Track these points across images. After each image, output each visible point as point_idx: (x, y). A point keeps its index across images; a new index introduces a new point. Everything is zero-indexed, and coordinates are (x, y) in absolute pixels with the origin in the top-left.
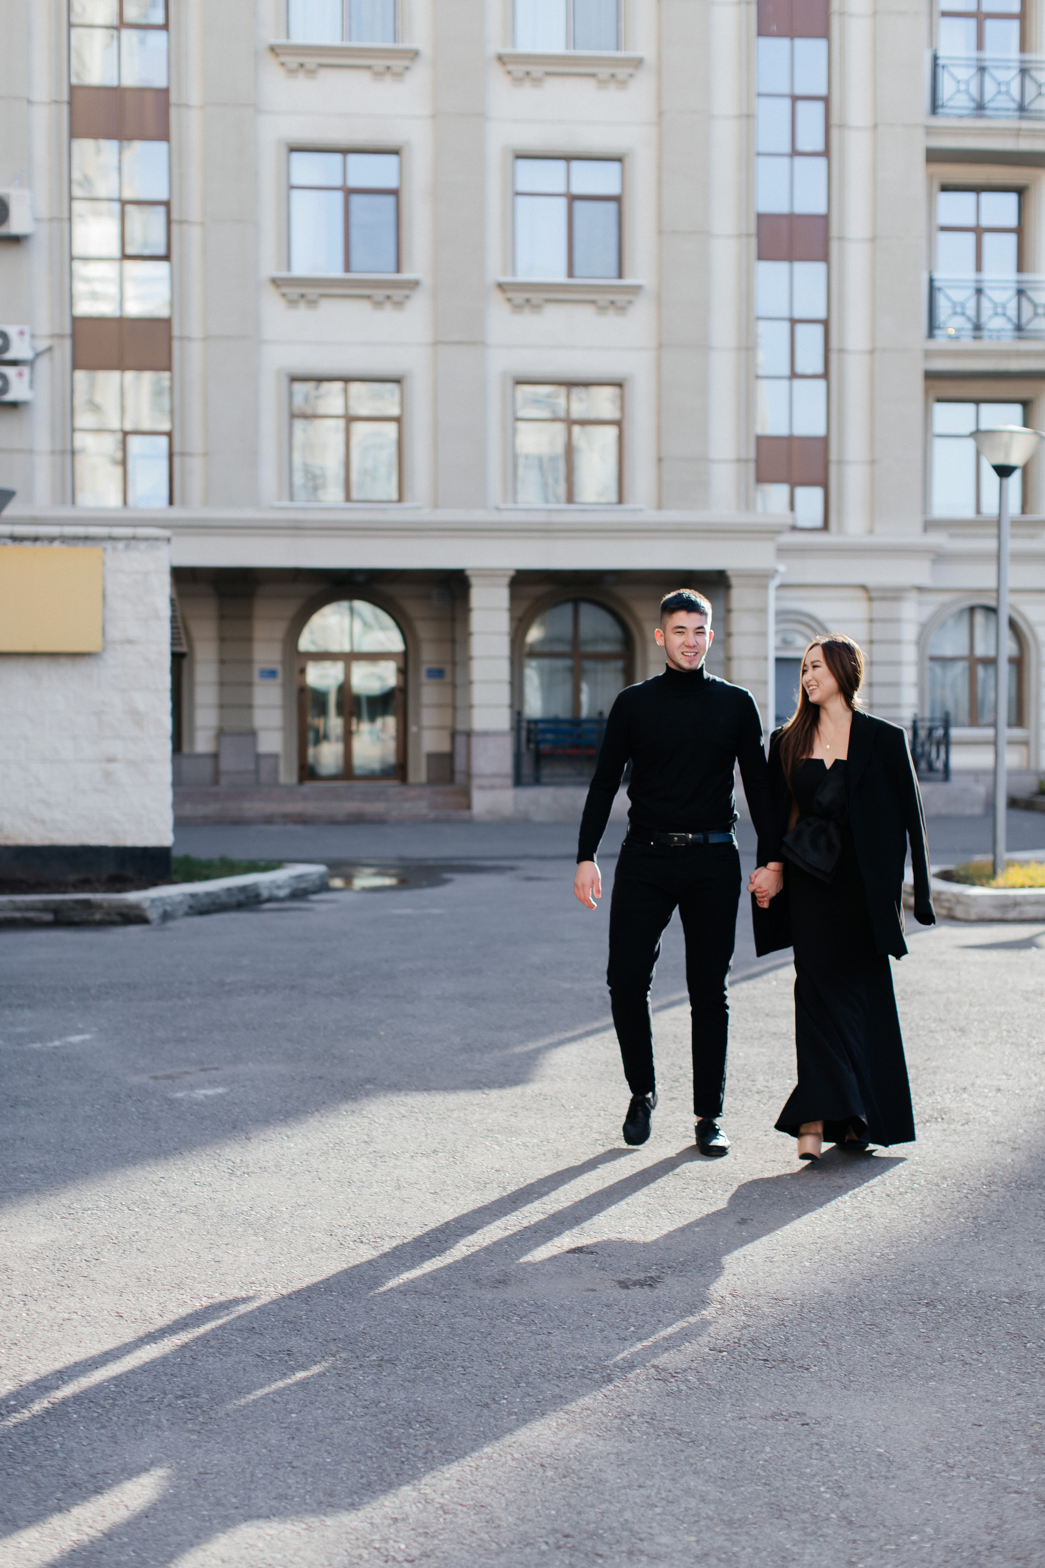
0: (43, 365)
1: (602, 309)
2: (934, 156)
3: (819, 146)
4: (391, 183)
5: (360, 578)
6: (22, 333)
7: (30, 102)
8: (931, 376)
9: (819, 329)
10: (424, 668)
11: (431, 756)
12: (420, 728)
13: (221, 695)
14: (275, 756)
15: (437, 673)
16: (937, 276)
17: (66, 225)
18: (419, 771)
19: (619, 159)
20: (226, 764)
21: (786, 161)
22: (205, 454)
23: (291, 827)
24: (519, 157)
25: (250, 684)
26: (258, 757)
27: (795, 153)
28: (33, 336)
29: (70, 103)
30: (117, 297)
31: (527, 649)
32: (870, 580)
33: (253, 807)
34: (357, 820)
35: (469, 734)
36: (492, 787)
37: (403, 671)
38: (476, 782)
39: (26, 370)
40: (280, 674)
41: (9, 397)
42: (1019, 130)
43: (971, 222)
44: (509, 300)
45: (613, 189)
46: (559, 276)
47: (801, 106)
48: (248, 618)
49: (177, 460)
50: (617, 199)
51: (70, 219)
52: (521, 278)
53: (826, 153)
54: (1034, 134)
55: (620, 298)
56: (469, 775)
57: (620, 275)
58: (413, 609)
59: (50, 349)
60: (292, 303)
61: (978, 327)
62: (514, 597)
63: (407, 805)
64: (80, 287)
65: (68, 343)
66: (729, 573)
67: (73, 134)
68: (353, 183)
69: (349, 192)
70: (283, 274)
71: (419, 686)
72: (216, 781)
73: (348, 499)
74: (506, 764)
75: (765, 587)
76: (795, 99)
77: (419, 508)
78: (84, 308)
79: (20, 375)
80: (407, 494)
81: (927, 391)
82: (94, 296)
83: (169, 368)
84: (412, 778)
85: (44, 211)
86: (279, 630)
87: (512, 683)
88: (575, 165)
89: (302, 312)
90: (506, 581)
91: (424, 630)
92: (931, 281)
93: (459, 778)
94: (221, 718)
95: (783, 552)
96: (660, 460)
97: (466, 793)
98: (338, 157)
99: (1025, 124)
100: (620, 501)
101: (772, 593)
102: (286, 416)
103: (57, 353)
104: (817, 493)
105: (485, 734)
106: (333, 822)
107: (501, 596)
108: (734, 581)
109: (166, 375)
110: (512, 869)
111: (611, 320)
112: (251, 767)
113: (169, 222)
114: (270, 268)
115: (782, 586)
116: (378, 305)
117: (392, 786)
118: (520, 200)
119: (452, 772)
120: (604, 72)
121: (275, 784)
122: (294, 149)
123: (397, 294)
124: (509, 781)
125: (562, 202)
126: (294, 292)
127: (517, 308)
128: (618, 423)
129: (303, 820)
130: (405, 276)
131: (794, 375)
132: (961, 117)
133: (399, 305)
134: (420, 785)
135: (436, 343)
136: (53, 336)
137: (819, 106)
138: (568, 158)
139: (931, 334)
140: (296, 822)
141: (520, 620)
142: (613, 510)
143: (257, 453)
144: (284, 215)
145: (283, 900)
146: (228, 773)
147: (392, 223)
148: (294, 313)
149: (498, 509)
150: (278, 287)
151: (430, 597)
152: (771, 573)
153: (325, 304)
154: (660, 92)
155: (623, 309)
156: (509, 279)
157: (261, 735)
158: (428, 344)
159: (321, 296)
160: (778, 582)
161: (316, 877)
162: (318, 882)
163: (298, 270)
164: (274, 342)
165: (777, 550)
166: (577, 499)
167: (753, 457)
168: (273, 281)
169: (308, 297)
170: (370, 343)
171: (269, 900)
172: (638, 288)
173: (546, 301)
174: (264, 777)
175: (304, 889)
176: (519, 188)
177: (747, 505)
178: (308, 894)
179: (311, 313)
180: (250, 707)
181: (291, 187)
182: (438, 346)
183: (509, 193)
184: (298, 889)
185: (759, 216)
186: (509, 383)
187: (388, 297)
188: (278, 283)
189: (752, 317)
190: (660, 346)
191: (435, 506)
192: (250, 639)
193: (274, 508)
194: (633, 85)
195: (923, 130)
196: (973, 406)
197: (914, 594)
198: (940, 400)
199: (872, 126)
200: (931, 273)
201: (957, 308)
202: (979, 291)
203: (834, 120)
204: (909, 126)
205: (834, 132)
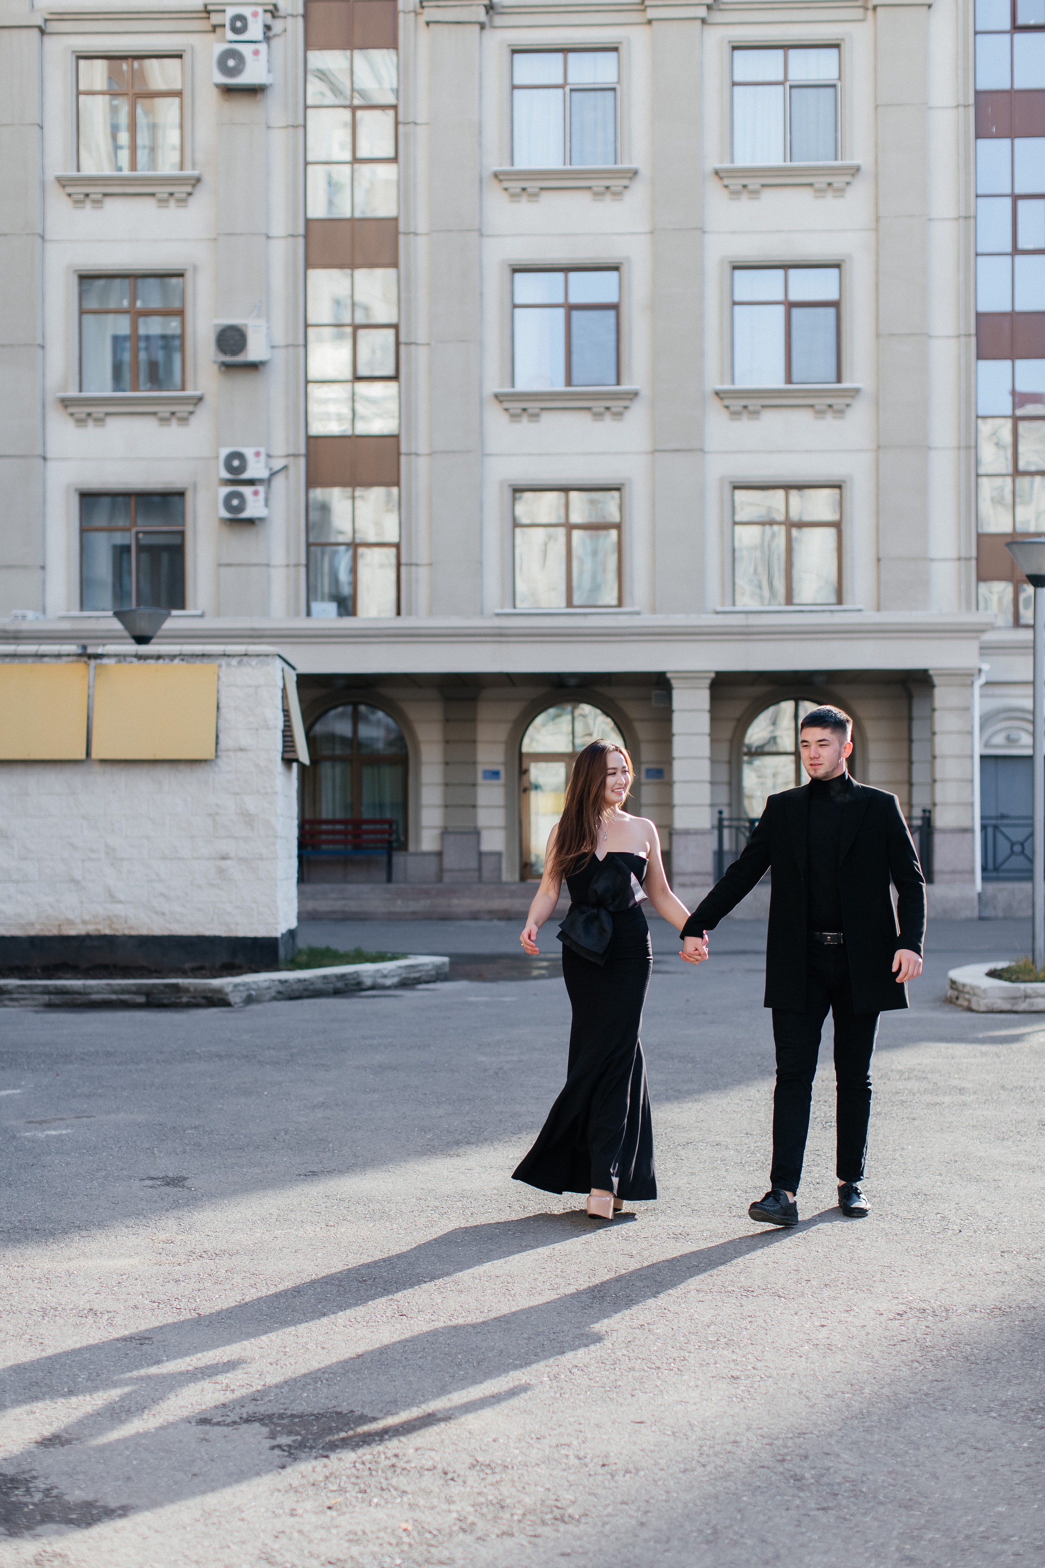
0: (279, 483)
1: (820, 413)
3: (1042, 244)
4: (613, 298)
5: (573, 682)
6: (257, 454)
7: (268, 237)
10: (644, 768)
13: (446, 795)
14: (499, 854)
15: (659, 773)
17: (301, 350)
19: (838, 266)
20: (448, 863)
21: (1008, 259)
22: (430, 564)
23: (496, 923)
24: (735, 268)
25: (475, 785)
26: (480, 854)
27: (1016, 251)
28: (269, 456)
29: (306, 237)
30: (350, 416)
31: (745, 750)
33: (461, 904)
36: (694, 885)
38: (677, 880)
39: (261, 489)
40: (503, 775)
41: (245, 514)
44: (727, 407)
45: (833, 296)
46: (777, 382)
47: (1021, 204)
48: (473, 720)
49: (403, 569)
50: (835, 305)
51: (306, 346)
52: (738, 386)
55: (838, 402)
57: (839, 380)
58: (632, 710)
59: (285, 468)
60: (515, 417)
62: (714, 698)
64: (314, 408)
65: (302, 462)
66: (931, 672)
67: (308, 265)
68: (575, 298)
69: (570, 308)
70: (508, 389)
72: (439, 878)
73: (570, 603)
74: (707, 864)
75: (972, 684)
76: (1016, 198)
77: (638, 613)
78: (318, 428)
79: (256, 493)
80: (626, 599)
82: (327, 417)
83: (398, 484)
85: (280, 337)
86: (502, 732)
87: (730, 784)
88: (792, 272)
89: (525, 425)
90: (707, 682)
91: (643, 731)
94: (446, 817)
95: (986, 650)
96: (879, 560)
98: (560, 276)
100: (840, 601)
101: (977, 691)
102: (509, 524)
103: (292, 470)
105: (687, 833)
107: (703, 698)
108: (936, 680)
109: (395, 490)
111: (829, 422)
112: (474, 864)
113: (398, 344)
114: (495, 384)
115: (988, 684)
116: (598, 416)
118: (737, 308)
120: (820, 181)
121: (499, 881)
122: (517, 270)
123: (616, 405)
125: (780, 310)
126: (515, 407)
127: (735, 415)
128: (837, 525)
130: (624, 387)
131: (1017, 473)
133: (618, 415)
135: (655, 451)
136: (288, 456)
137: (1041, 204)
138: (786, 267)
140: (500, 919)
141: (738, 720)
142: (831, 611)
143: (481, 563)
144: (508, 333)
145: (388, 988)
146: (451, 871)
147: (612, 337)
148: (517, 427)
149: (717, 613)
150: (501, 402)
151: (649, 699)
152: (976, 671)
153: (546, 417)
154: (877, 198)
155: (842, 412)
156: (727, 386)
157: (485, 834)
158: (647, 453)
159: (542, 409)
160: (982, 680)
161: (430, 967)
162: (433, 972)
163: (522, 385)
164: (497, 455)
165: (981, 648)
166: (796, 600)
167: (974, 554)
168: (497, 396)
169: (530, 411)
170: (589, 454)
171: (372, 988)
172: (857, 391)
173: (764, 407)
174: (486, 874)
175: (415, 979)
176: (737, 298)
177: (968, 603)
178: (420, 983)
179: (533, 426)
180: (474, 806)
181: (515, 306)
182: (657, 454)
183: (728, 303)
184: (408, 979)
185: (978, 315)
186: (727, 488)
187: (608, 408)
188: (501, 398)
189: (973, 417)
190: (879, 447)
191: (654, 611)
192: (474, 742)
193: (498, 615)
194: (850, 193)
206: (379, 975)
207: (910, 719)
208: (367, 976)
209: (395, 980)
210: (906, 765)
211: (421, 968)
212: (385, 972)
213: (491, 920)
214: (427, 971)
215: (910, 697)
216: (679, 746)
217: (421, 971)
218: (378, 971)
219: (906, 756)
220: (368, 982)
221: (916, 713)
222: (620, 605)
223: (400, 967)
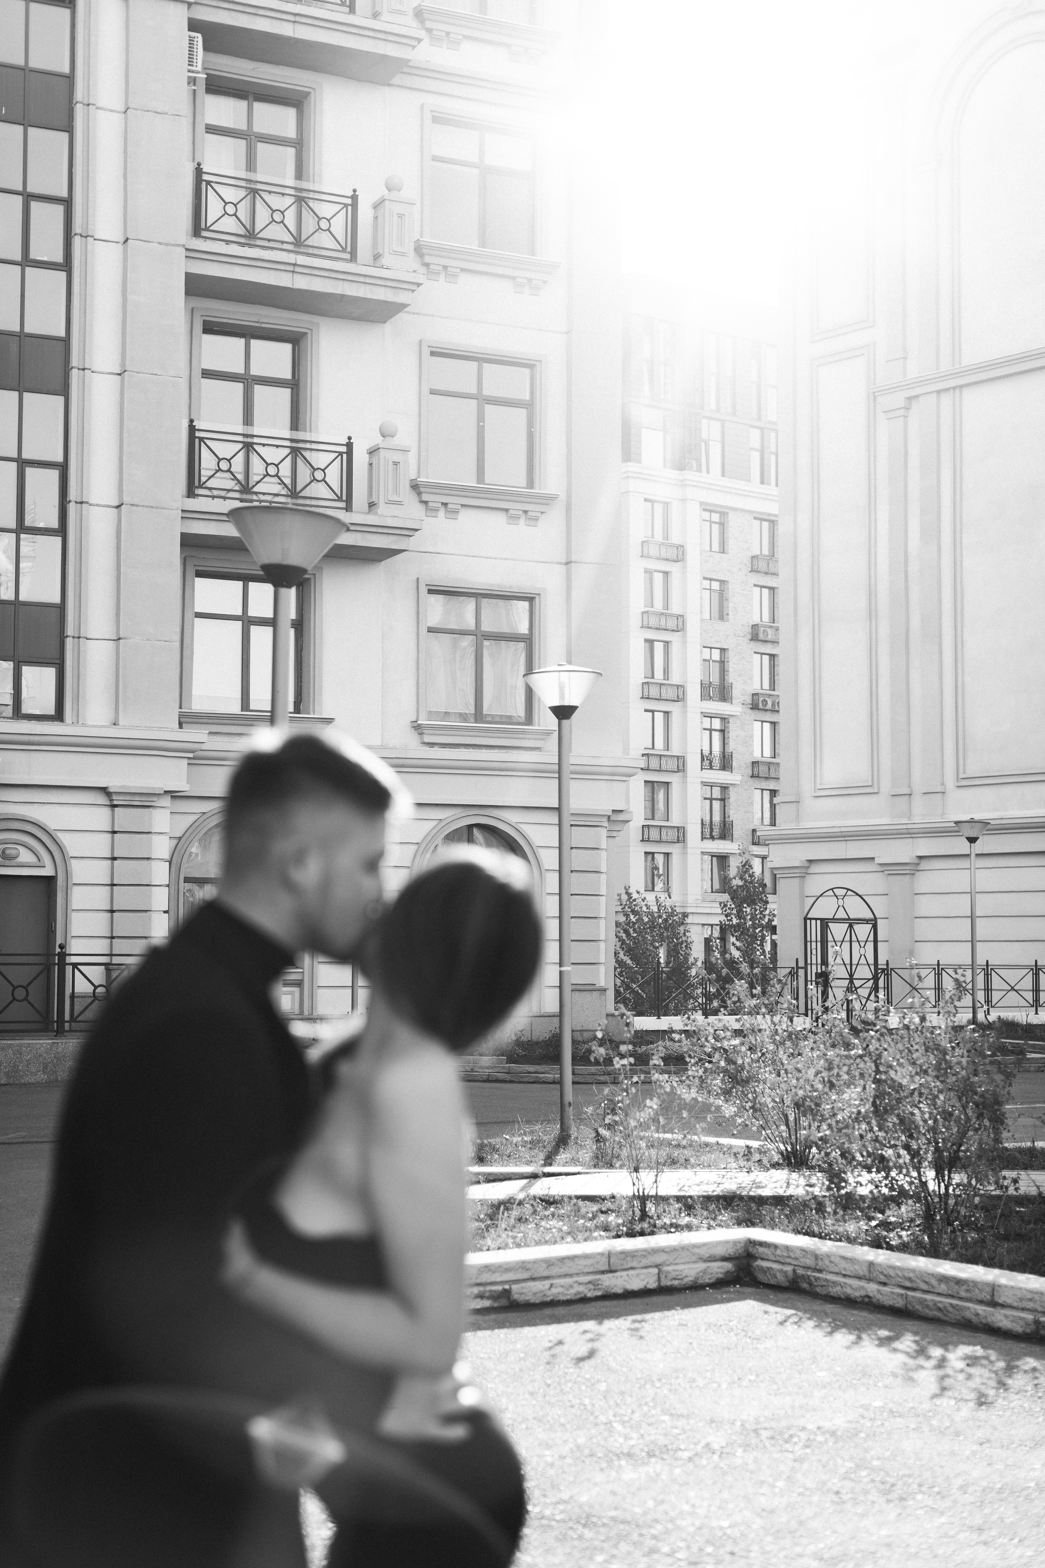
2: (195, 284)
3: (59, 257)
8: (187, 541)
9: (54, 475)
16: (198, 424)
21: (19, 269)
27: (27, 261)
32: (114, 783)
42: (295, 265)
47: (36, 206)
53: (66, 266)
54: (312, 271)
61: (246, 489)
76: (28, 197)
81: (185, 563)
92: (192, 429)
99: (301, 260)
104: (49, 674)
131: (22, 528)
132: (227, 242)
137: (59, 209)
139: (191, 493)
195: (184, 253)
196: (239, 584)
197: (166, 801)
198: (200, 574)
199: (122, 240)
200: (191, 421)
201: (223, 465)
202: (248, 447)
203: (77, 228)
204: (167, 245)
205: (77, 242)
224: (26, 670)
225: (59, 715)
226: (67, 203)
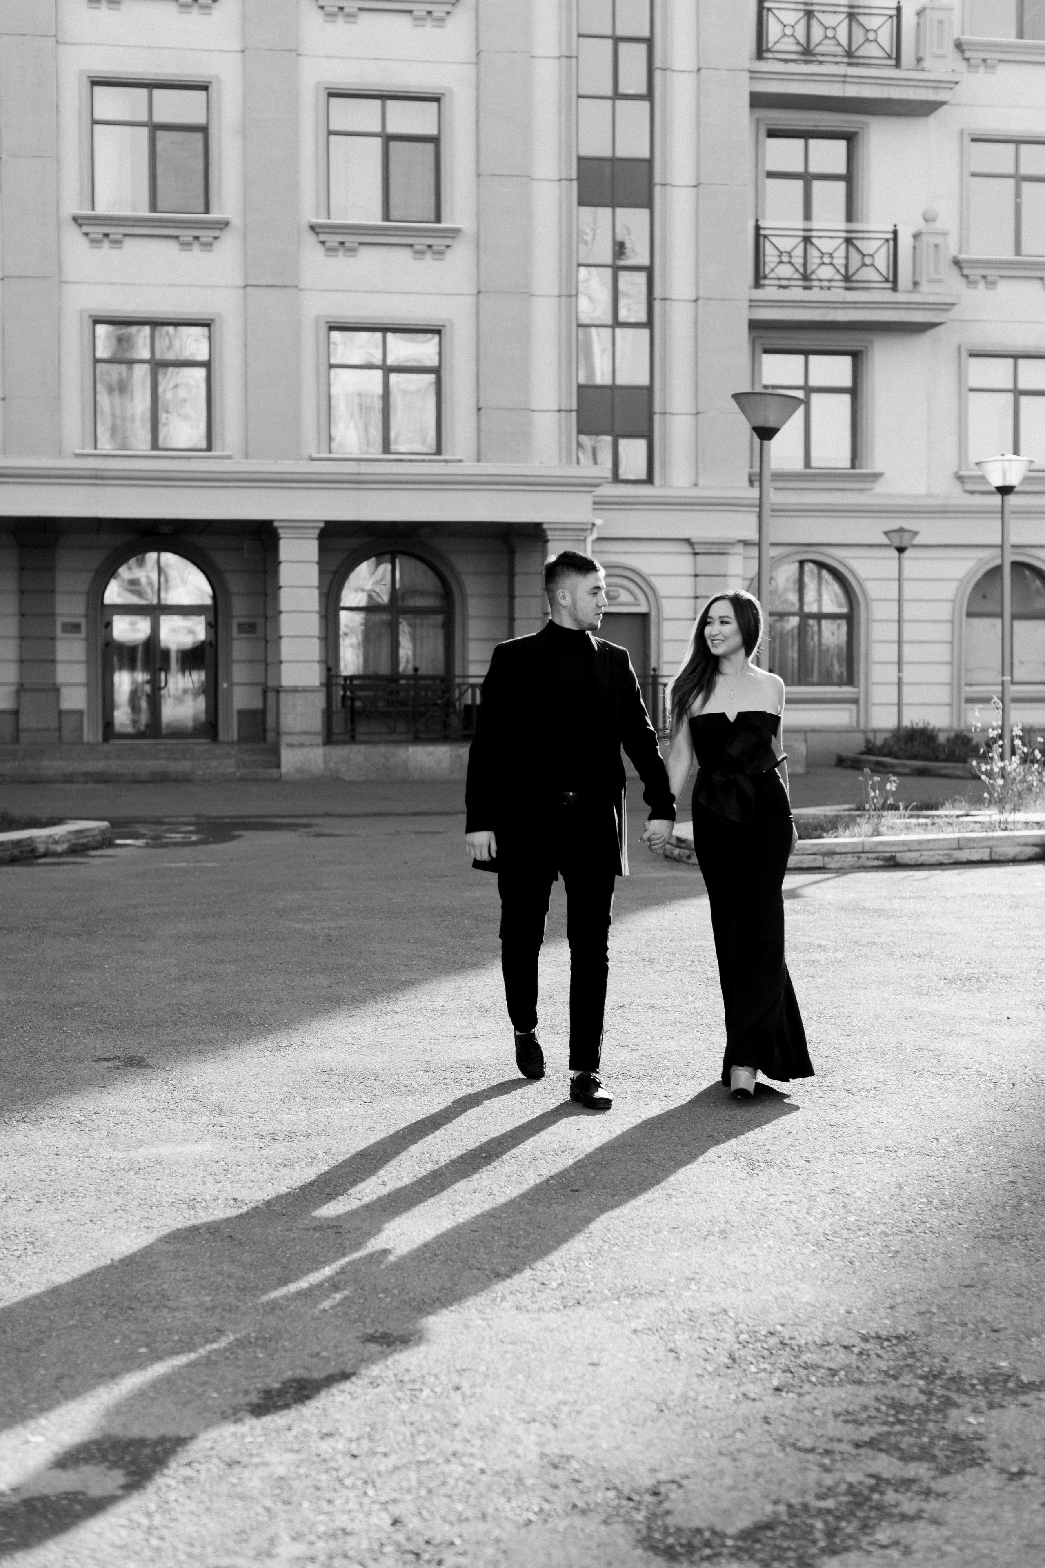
1: (419, 254)
2: (758, 101)
3: (643, 89)
4: (198, 119)
5: (166, 529)
8: (755, 326)
9: (642, 277)
10: (235, 622)
11: (241, 713)
12: (231, 685)
13: (21, 650)
14: (80, 713)
15: (249, 628)
16: (762, 224)
18: (230, 729)
19: (437, 99)
20: (26, 721)
21: (609, 103)
22: (4, 399)
23: (91, 786)
24: (331, 95)
25: (53, 639)
26: (61, 713)
27: (617, 95)
31: (341, 605)
32: (695, 535)
33: (53, 766)
34: (161, 779)
35: (278, 690)
36: (302, 745)
37: (212, 626)
38: (285, 740)
40: (84, 627)
42: (845, 76)
43: (800, 168)
44: (323, 243)
45: (432, 131)
46: (375, 218)
47: (623, 47)
48: (50, 569)
50: (435, 140)
52: (334, 221)
53: (649, 96)
54: (861, 80)
55: (437, 243)
56: (278, 733)
57: (438, 220)
58: (223, 560)
60: (95, 242)
61: (806, 277)
62: (322, 549)
63: (214, 763)
66: (547, 526)
68: (159, 117)
69: (155, 128)
70: (87, 212)
71: (230, 640)
72: (17, 740)
73: (155, 446)
74: (316, 722)
75: (585, 541)
76: (617, 40)
77: (229, 457)
80: (216, 441)
81: (753, 342)
84: (222, 736)
86: (83, 582)
87: (325, 639)
88: (390, 103)
89: (106, 252)
90: (317, 532)
91: (235, 583)
92: (758, 228)
93: (270, 736)
94: (21, 673)
95: (598, 504)
96: (479, 409)
97: (275, 752)
98: (144, 92)
99: (852, 71)
100: (439, 451)
101: (590, 546)
102: (88, 361)
104: (641, 445)
105: (295, 690)
106: (136, 781)
107: (310, 549)
108: (550, 535)
110: (305, 826)
111: (428, 261)
112: (54, 724)
114: (73, 205)
115: (601, 539)
116: (185, 245)
117: (201, 745)
118: (333, 138)
119: (265, 730)
120: (420, 9)
121: (79, 741)
122: (96, 82)
123: (206, 235)
124: (319, 740)
125: (377, 143)
126: (97, 231)
127: (331, 251)
128: (436, 372)
129: (103, 778)
130: (213, 216)
131: (617, 324)
132: (786, 61)
133: (208, 246)
134: (231, 743)
135: (246, 286)
137: (643, 48)
138: (384, 97)
139: (757, 284)
140: (96, 782)
141: (335, 573)
142: (430, 461)
143: (59, 398)
144: (87, 150)
145: (60, 855)
146: (28, 730)
147: (200, 162)
148: (97, 252)
149: (313, 459)
150: (80, 225)
151: (241, 549)
152: (590, 526)
153: (129, 243)
154: (477, 30)
155: (441, 253)
156: (323, 220)
157: (64, 691)
158: (238, 287)
159: (125, 235)
160: (595, 535)
161: (96, 832)
162: (99, 838)
163: (102, 208)
164: (76, 283)
165: (595, 503)
166: (393, 448)
167: (575, 407)
168: (75, 219)
169: (111, 236)
170: (177, 286)
171: (46, 855)
172: (457, 231)
173: (361, 244)
174: (67, 734)
175: (83, 845)
176: (333, 127)
177: (569, 456)
178: (88, 849)
179: (115, 252)
180: (53, 662)
181: (95, 122)
182: (248, 288)
183: (323, 132)
184: (77, 845)
185: (580, 159)
186: (323, 329)
187: (197, 238)
188: (80, 221)
189: (575, 264)
190: (479, 292)
191: (247, 456)
192: (53, 592)
193: (78, 456)
194: (450, 22)
195: (748, 75)
196: (801, 358)
197: (740, 549)
198: (766, 351)
199: (695, 69)
200: (757, 221)
201: (784, 256)
202: (807, 240)
203: (658, 63)
204: (733, 70)
205: (658, 75)
206: (51, 841)
207: (512, 575)
208: (40, 842)
209: (65, 846)
210: (506, 622)
211: (88, 833)
212: (57, 838)
213: (86, 782)
214: (93, 836)
215: (511, 553)
216: (287, 599)
217: (88, 836)
218: (50, 836)
219: (505, 613)
220: (42, 849)
221: (518, 569)
222: (209, 448)
223: (69, 832)
224: (623, 443)
225: (649, 480)
226: (649, 42)
